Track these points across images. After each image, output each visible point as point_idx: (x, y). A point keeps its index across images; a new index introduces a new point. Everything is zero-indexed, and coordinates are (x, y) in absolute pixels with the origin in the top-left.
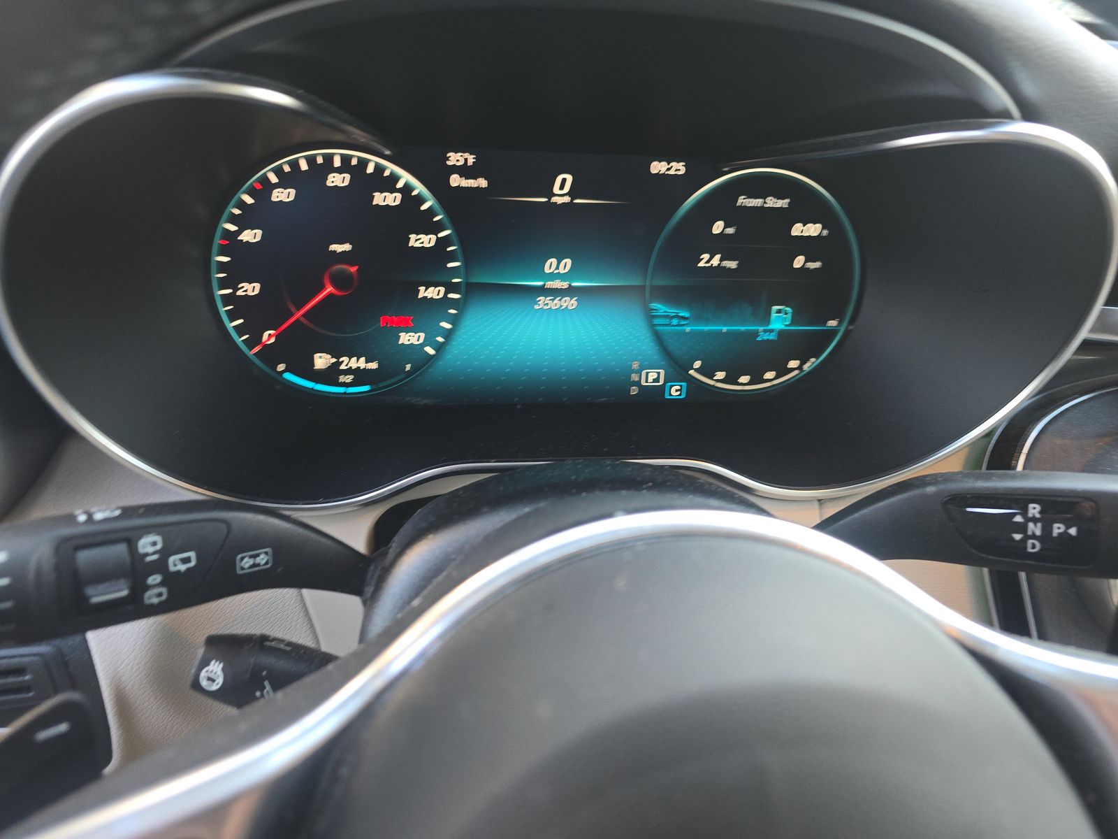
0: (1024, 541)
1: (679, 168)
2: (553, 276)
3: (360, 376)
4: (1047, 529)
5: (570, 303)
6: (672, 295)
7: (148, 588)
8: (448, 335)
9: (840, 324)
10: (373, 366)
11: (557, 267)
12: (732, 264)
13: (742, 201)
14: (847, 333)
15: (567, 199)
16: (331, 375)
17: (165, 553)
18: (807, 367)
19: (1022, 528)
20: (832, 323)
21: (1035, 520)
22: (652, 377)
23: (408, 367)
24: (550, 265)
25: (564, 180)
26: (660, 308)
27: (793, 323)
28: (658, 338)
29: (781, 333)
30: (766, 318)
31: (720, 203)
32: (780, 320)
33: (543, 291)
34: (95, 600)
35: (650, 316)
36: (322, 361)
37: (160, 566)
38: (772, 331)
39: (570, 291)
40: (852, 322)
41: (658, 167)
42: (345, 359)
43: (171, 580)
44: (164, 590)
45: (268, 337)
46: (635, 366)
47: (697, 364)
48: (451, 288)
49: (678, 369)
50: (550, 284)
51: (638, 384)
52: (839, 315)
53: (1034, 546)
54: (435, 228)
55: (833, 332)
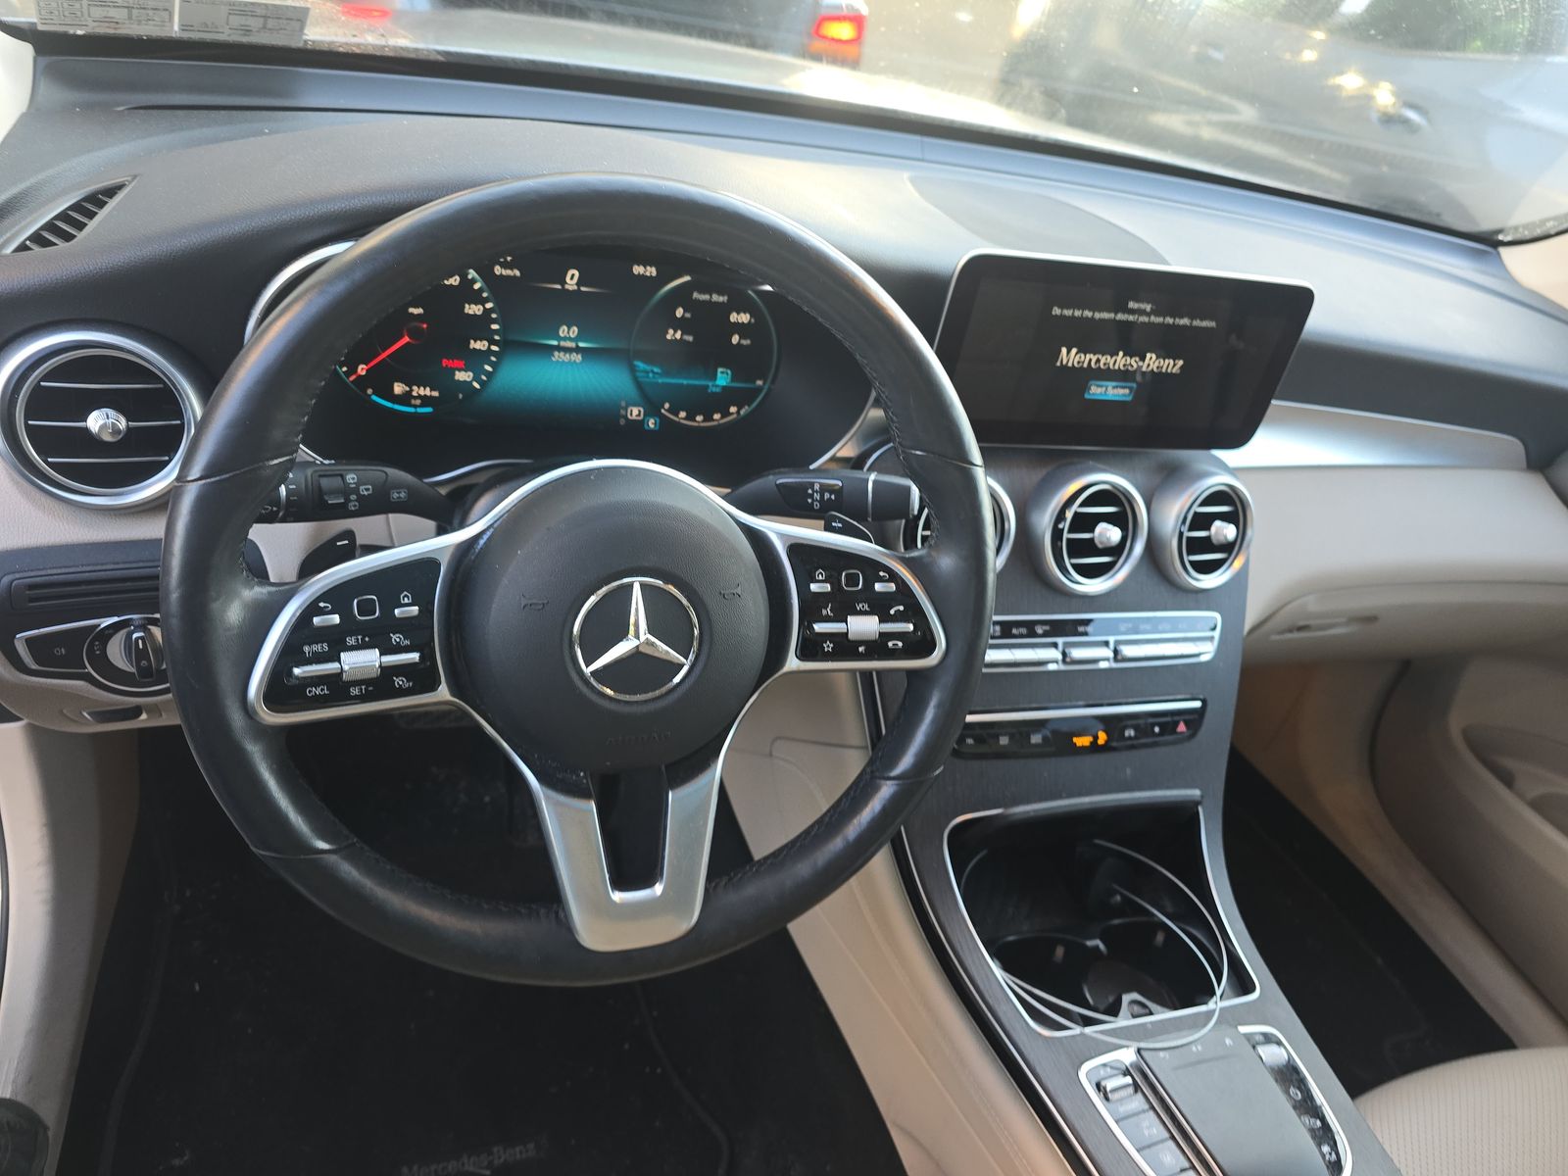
0: (812, 503)
1: (652, 271)
2: (565, 339)
3: (426, 401)
4: (822, 496)
5: (578, 358)
6: (648, 358)
7: (351, 501)
8: (489, 375)
9: (764, 384)
10: (436, 394)
11: (568, 332)
12: (690, 338)
13: (696, 295)
14: (769, 390)
15: (576, 287)
16: (405, 399)
17: (358, 484)
18: (742, 412)
19: (812, 496)
20: (759, 383)
21: (817, 492)
22: (635, 412)
23: (461, 396)
24: (563, 331)
25: (573, 275)
26: (640, 365)
27: (733, 380)
28: (639, 385)
29: (724, 388)
30: (714, 377)
31: (681, 296)
32: (723, 378)
33: (559, 348)
34: (330, 502)
35: (633, 370)
36: (399, 388)
37: (356, 491)
38: (717, 386)
39: (578, 350)
40: (773, 382)
41: (638, 270)
42: (415, 388)
43: (361, 498)
44: (357, 504)
45: (362, 369)
46: (623, 404)
47: (667, 406)
48: (492, 342)
49: (652, 409)
50: (563, 344)
51: (626, 417)
52: (764, 378)
53: (817, 505)
54: (483, 302)
55: (759, 390)
